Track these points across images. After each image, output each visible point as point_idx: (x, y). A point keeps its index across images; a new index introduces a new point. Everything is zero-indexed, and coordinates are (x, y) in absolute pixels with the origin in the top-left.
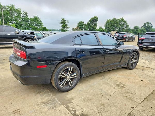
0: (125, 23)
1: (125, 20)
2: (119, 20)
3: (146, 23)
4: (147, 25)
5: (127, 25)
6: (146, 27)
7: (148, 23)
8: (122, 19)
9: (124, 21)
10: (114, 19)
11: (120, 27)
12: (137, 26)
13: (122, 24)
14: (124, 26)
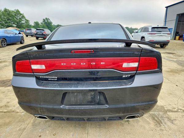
0: (23, 17)
1: (21, 12)
2: (13, 11)
3: (45, 18)
4: (46, 21)
5: (25, 20)
6: (46, 23)
7: (46, 18)
8: (18, 11)
9: (21, 14)
10: (6, 9)
11: (18, 22)
12: (37, 22)
13: (20, 18)
14: (22, 20)
